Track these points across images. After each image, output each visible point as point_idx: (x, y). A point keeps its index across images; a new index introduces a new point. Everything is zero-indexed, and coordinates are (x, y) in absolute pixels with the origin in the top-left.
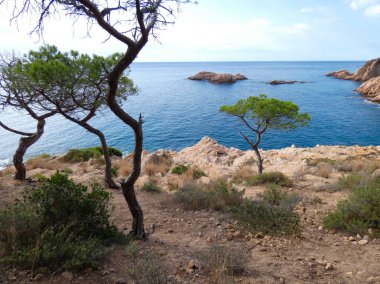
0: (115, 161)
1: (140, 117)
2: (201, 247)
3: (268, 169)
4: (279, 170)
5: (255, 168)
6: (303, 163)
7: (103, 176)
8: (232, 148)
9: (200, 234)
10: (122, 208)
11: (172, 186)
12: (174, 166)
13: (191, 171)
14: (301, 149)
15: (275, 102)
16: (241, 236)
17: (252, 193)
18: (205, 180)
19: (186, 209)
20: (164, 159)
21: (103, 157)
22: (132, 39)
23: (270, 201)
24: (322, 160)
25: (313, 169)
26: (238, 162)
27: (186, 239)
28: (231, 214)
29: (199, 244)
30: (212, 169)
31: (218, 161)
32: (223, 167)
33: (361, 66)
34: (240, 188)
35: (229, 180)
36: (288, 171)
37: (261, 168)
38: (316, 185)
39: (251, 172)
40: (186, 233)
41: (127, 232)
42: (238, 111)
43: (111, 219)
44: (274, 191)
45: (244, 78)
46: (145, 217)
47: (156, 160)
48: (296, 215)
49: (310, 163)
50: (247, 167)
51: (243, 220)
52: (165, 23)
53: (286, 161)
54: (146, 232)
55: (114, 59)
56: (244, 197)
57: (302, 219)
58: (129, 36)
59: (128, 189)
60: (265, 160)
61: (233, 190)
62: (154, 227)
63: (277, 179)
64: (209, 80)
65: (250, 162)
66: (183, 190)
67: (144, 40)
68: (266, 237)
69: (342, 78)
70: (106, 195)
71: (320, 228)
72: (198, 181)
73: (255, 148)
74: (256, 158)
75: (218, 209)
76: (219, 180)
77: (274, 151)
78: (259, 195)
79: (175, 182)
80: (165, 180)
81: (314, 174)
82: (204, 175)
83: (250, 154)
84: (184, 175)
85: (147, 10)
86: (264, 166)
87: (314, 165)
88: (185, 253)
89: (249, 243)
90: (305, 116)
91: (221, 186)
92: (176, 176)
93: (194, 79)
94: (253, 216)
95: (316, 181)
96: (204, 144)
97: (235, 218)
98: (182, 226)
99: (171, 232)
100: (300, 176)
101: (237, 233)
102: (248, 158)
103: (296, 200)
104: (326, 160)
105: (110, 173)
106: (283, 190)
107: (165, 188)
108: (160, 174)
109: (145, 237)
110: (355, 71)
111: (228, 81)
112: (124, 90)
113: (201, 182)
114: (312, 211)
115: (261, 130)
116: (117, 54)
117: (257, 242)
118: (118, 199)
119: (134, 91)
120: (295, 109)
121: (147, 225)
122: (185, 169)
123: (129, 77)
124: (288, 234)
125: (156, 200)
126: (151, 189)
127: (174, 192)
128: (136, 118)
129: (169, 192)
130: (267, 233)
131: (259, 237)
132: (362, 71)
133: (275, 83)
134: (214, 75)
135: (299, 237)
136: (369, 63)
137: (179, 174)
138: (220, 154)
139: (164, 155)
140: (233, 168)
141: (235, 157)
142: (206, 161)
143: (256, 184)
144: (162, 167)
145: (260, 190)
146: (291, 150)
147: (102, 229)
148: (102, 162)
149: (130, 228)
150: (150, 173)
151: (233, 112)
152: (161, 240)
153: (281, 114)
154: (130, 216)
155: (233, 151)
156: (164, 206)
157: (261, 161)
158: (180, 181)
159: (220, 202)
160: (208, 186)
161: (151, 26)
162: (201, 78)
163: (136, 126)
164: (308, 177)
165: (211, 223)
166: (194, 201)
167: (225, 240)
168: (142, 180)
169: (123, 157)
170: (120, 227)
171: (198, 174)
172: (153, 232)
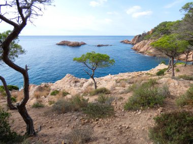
0: (13, 93)
1: (26, 67)
3: (99, 87)
4: (104, 87)
5: (93, 87)
6: (114, 82)
7: (6, 103)
8: (82, 78)
9: (67, 125)
11: (51, 103)
12: (51, 91)
13: (61, 93)
14: (113, 76)
15: (99, 55)
16: (88, 122)
17: (92, 100)
18: (69, 96)
19: (59, 113)
20: (45, 88)
21: (5, 92)
22: (17, 23)
23: (101, 102)
24: (122, 79)
25: (118, 84)
26: (85, 85)
27: (60, 129)
28: (83, 112)
29: (67, 131)
30: (72, 90)
31: (75, 86)
32: (78, 88)
33: (133, 38)
34: (86, 98)
35: (81, 94)
36: (108, 86)
37: (96, 87)
38: (120, 91)
39: (92, 89)
40: (59, 126)
42: (82, 60)
43: (11, 129)
44: (102, 97)
45: (84, 44)
46: (34, 123)
47: (41, 89)
48: (113, 107)
49: (117, 81)
50: (90, 87)
51: (89, 113)
52: (37, 15)
53: (107, 82)
54: (36, 131)
55: (7, 33)
56: (89, 102)
57: (115, 108)
58: (15, 21)
59: (22, 109)
60: (98, 83)
61: (83, 99)
62: (41, 127)
63: (104, 91)
64: (68, 45)
65: (91, 85)
66: (56, 104)
67: (24, 24)
68: (100, 120)
69: (126, 43)
70: (7, 115)
71: (123, 110)
72: (65, 97)
73: (92, 77)
74: (93, 82)
75: (76, 110)
76: (76, 95)
77: (102, 78)
78: (96, 100)
79: (53, 100)
80: (47, 99)
81: (119, 86)
82: (68, 94)
83: (91, 80)
84: (57, 95)
85: (25, 8)
86: (97, 85)
87: (119, 82)
88: (60, 138)
89: (92, 125)
90: (113, 60)
91: (77, 98)
92: (54, 97)
93: (59, 44)
94: (94, 111)
95: (120, 89)
96: (67, 78)
97: (85, 113)
98: (57, 123)
99: (50, 128)
100: (114, 88)
101: (86, 121)
102: (90, 82)
103: (112, 99)
104: (123, 79)
105: (10, 100)
106: (106, 96)
107: (47, 104)
108: (43, 97)
109: (35, 134)
110: (131, 40)
111: (77, 45)
112: (16, 52)
113: (67, 98)
114: (119, 103)
115: (94, 69)
116: (9, 31)
117: (96, 123)
118: (16, 115)
119: (23, 52)
120: (108, 57)
121: (36, 127)
122: (58, 92)
123: (19, 44)
124: (110, 116)
125: (41, 111)
126: (38, 106)
127: (51, 105)
128: (24, 68)
129: (49, 106)
130: (100, 118)
131: (97, 120)
132: (134, 40)
133: (99, 46)
134: (70, 42)
135: (114, 116)
136: (136, 37)
137: (55, 95)
138: (76, 82)
139: (45, 86)
140: (83, 88)
141: (84, 83)
142: (69, 86)
143: (94, 95)
144: (45, 93)
145: (96, 97)
146: (109, 77)
147: (6, 136)
148: (5, 95)
149: (25, 131)
150: (37, 97)
151: (80, 61)
152: (45, 133)
153: (102, 60)
154: (25, 124)
155: (82, 80)
156: (46, 114)
157: (96, 83)
158: (55, 99)
159: (78, 106)
160: (71, 99)
161: (28, 16)
162: (63, 44)
163: (24, 72)
164: (117, 88)
165: (73, 118)
166: (62, 109)
167: (80, 125)
168: (32, 102)
169: (20, 90)
170: (19, 132)
171: (65, 94)
172: (41, 130)
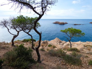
0: (34, 43)
1: (41, 32)
2: (55, 66)
3: (73, 47)
4: (76, 47)
5: (69, 46)
6: (83, 46)
7: (31, 46)
8: (63, 41)
9: (54, 63)
10: (35, 54)
11: (48, 50)
12: (48, 45)
13: (52, 46)
14: (82, 42)
15: (75, 30)
16: (65, 64)
17: (68, 53)
18: (56, 49)
19: (51, 56)
20: (46, 43)
21: (32, 41)
22: (40, 14)
23: (73, 56)
24: (88, 45)
25: (86, 48)
26: (65, 44)
27: (51, 63)
28: (63, 58)
29: (54, 65)
30: (58, 46)
31: (60, 44)
32: (61, 46)
34: (65, 52)
35: (62, 49)
36: (79, 48)
37: (71, 47)
38: (87, 52)
39: (68, 47)
40: (51, 62)
41: (36, 61)
42: (65, 32)
43: (32, 57)
44: (75, 53)
45: (67, 23)
46: (41, 57)
47: (44, 43)
48: (81, 60)
49: (85, 46)
50: (67, 46)
51: (66, 60)
52: (48, 10)
53: (78, 45)
54: (41, 61)
55: (35, 18)
56: (66, 54)
57: (82, 61)
58: (40, 13)
59: (37, 50)
60: (72, 45)
61: (64, 52)
62: (43, 60)
63: (75, 50)
65: (68, 45)
66: (50, 51)
68: (72, 65)
70: (32, 51)
71: (88, 64)
72: (54, 49)
73: (70, 41)
74: (70, 44)
75: (59, 56)
76: (60, 49)
77: (75, 42)
78: (70, 54)
79: (49, 49)
80: (46, 48)
81: (86, 49)
82: (56, 47)
83: (68, 43)
84: (51, 47)
85: (44, 7)
86: (72, 46)
87: (86, 47)
88: (50, 67)
89: (67, 67)
90: (83, 33)
91: (60, 51)
92: (49, 47)
93: (54, 23)
94: (69, 59)
95: (86, 51)
97: (64, 59)
98: (50, 60)
99: (47, 61)
100: (82, 49)
101: (64, 63)
102: (68, 44)
103: (81, 56)
104: (89, 46)
105: (33, 45)
106: (77, 53)
107: (46, 50)
108: (45, 46)
109: (40, 62)
111: (63, 24)
112: (37, 26)
113: (55, 49)
114: (85, 59)
115: (71, 37)
116: (36, 17)
117: (70, 66)
118: (35, 52)
119: (40, 26)
120: (81, 31)
121: (41, 59)
122: (51, 45)
123: (39, 23)
124: (78, 65)
125: (43, 53)
126: (42, 50)
127: (48, 51)
128: (40, 33)
129: (47, 51)
130: (72, 64)
131: (70, 65)
133: (75, 25)
134: (59, 22)
135: (81, 66)
137: (50, 47)
138: (60, 42)
139: (46, 42)
140: (63, 46)
141: (64, 43)
142: (56, 44)
143: (70, 51)
144: (45, 45)
145: (71, 52)
146: (79, 42)
147: (30, 59)
148: (31, 43)
150: (43, 46)
152: (44, 63)
153: (77, 33)
154: (37, 56)
155: (64, 42)
156: (45, 55)
157: (71, 45)
158: (50, 48)
159: (60, 55)
160: (57, 50)
161: (45, 11)
162: (56, 23)
164: (84, 50)
165: (57, 60)
166: (53, 54)
167: (61, 65)
168: (41, 48)
170: (35, 59)
171: (54, 47)
172: (43, 61)
